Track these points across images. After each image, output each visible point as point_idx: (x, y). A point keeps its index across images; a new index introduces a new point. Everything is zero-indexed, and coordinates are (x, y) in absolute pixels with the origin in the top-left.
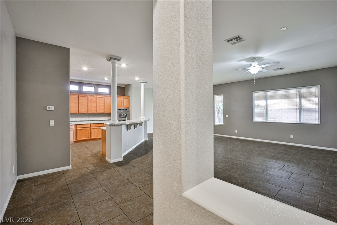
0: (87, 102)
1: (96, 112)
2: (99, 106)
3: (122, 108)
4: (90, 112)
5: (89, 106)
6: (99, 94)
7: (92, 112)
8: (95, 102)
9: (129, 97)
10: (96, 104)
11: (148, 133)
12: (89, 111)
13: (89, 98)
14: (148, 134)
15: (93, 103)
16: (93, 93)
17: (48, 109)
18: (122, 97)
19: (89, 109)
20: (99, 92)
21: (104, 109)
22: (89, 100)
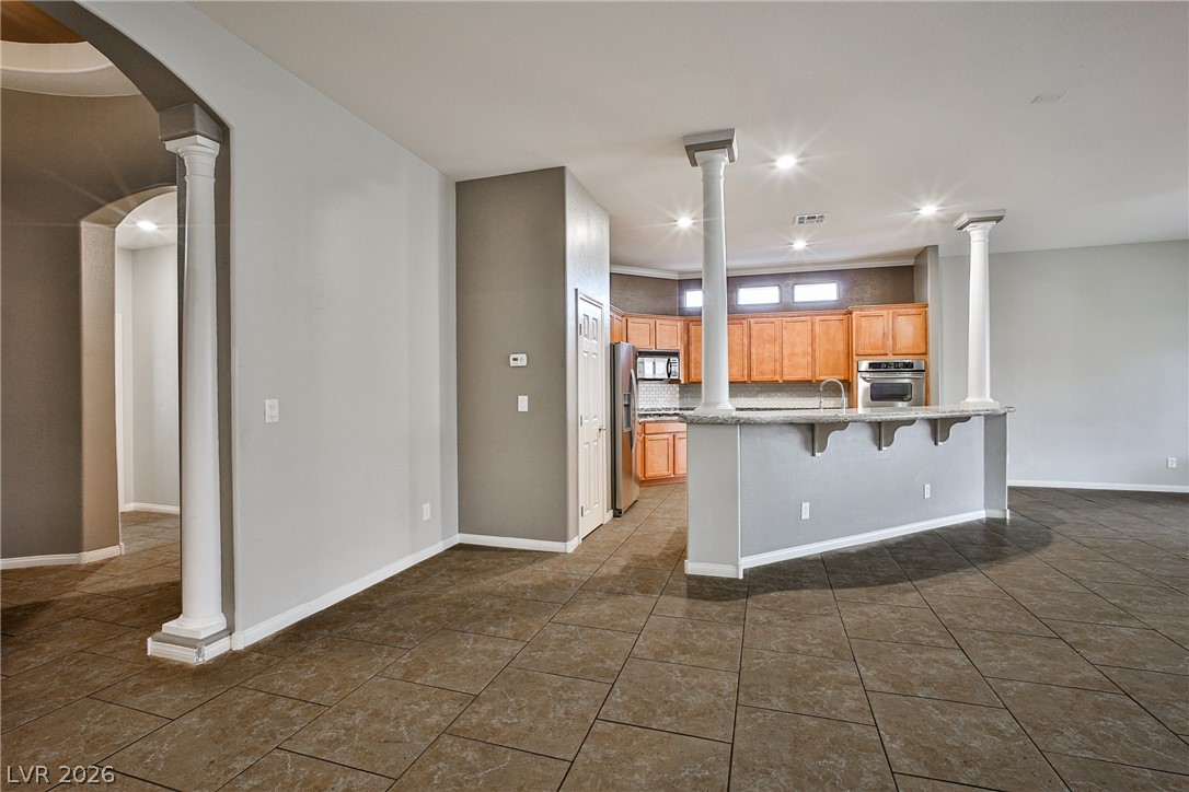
0: (746, 342)
1: (777, 378)
2: (793, 354)
3: (891, 359)
4: (756, 377)
5: (754, 357)
6: (798, 309)
7: (765, 378)
8: (777, 340)
9: (927, 306)
10: (777, 348)
11: (1010, 482)
12: (754, 373)
13: (754, 327)
14: (1009, 487)
15: (767, 346)
16: (775, 307)
17: (513, 363)
18: (884, 312)
19: (754, 366)
20: (796, 300)
21: (810, 365)
22: (754, 333)
